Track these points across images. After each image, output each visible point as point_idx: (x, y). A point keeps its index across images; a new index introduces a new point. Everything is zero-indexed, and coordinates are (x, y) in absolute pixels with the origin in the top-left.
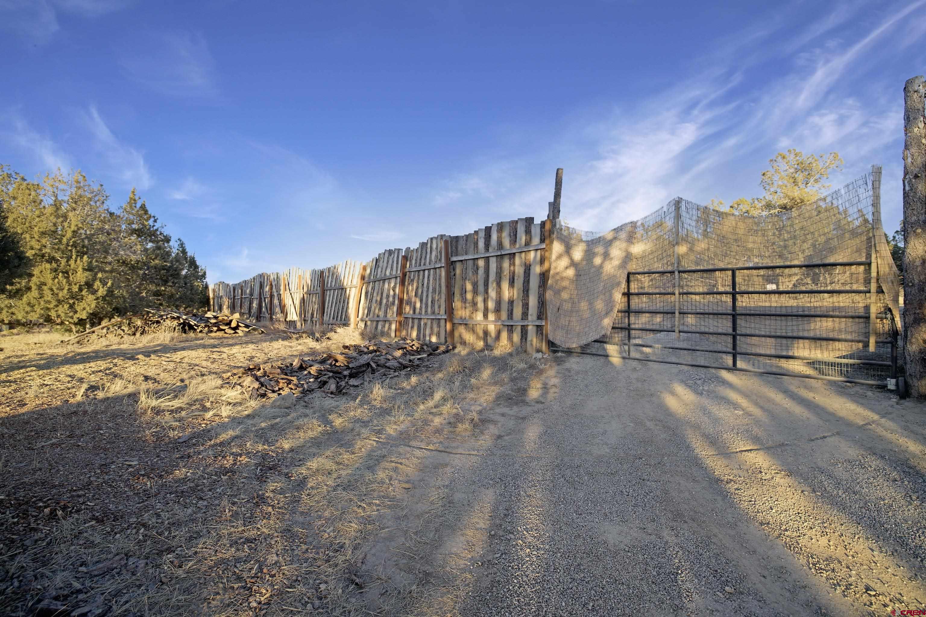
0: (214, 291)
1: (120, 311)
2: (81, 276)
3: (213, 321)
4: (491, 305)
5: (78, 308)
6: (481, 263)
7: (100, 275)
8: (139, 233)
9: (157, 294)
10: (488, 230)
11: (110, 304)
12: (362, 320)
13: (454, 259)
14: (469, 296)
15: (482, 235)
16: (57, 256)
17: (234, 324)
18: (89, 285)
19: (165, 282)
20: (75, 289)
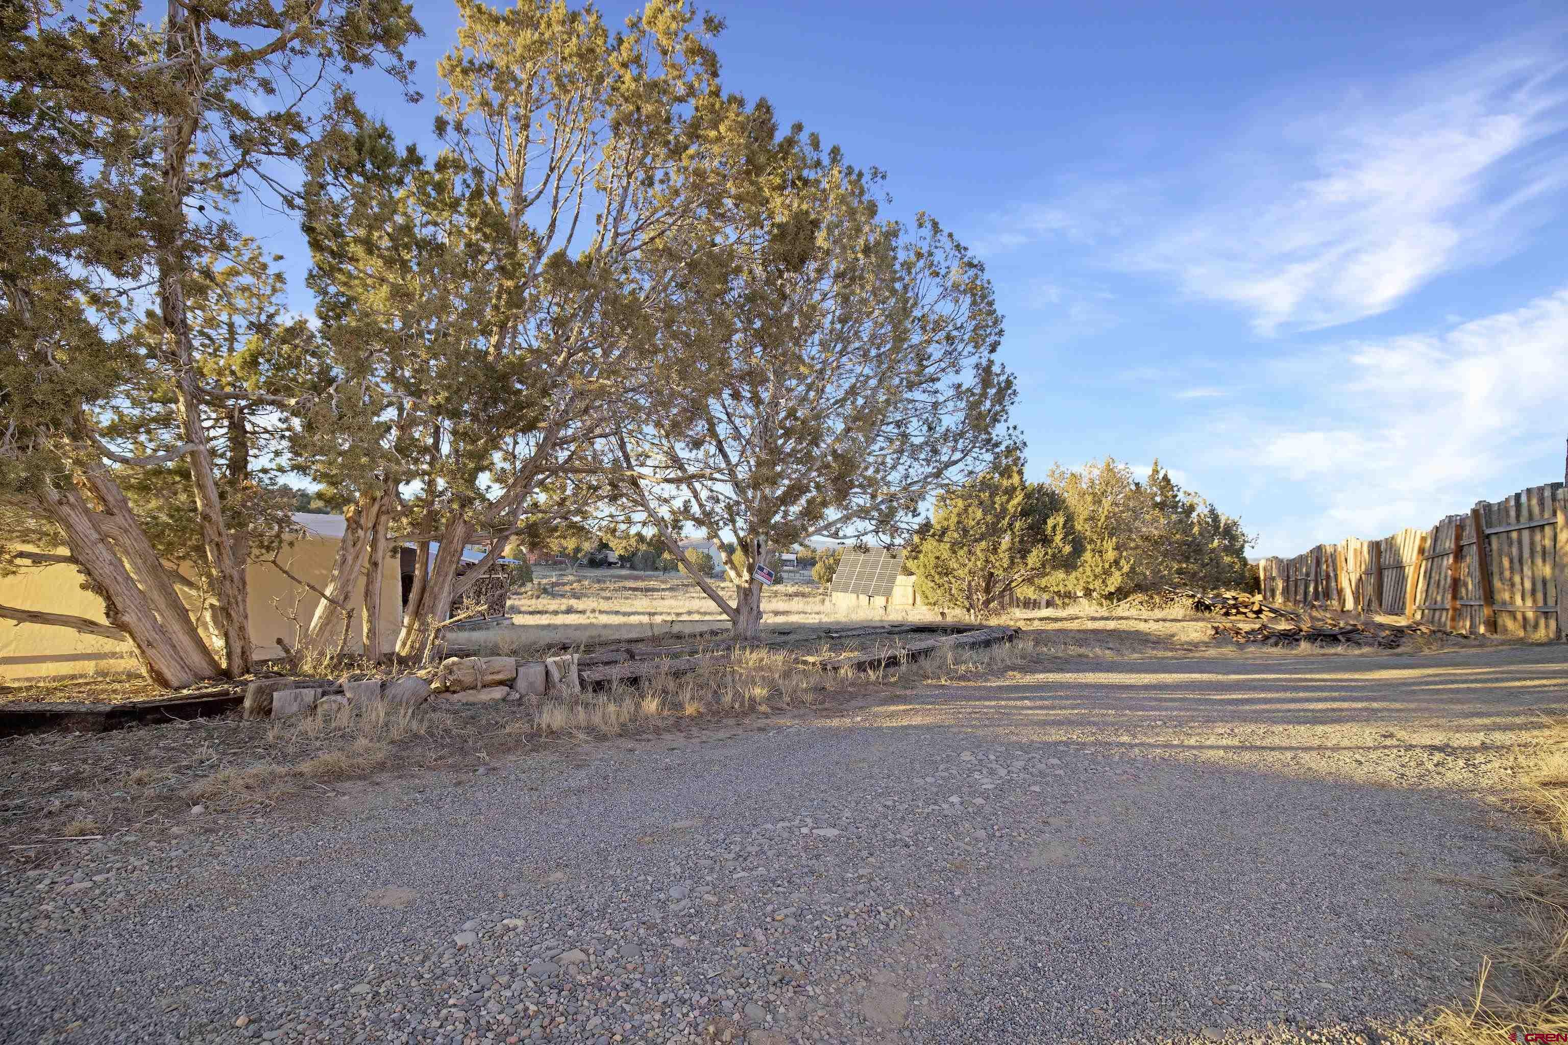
0: (1265, 569)
1: (1139, 588)
2: (1111, 555)
3: (1231, 602)
4: (1528, 585)
5: (1109, 583)
6: (1514, 535)
7: (1124, 554)
8: (1161, 506)
9: (1180, 572)
10: (1518, 496)
11: (1132, 580)
12: (1419, 608)
13: (1488, 531)
14: (1507, 574)
15: (1512, 503)
16: (1095, 538)
17: (1256, 608)
18: (1116, 562)
19: (1187, 559)
20: (1107, 566)
